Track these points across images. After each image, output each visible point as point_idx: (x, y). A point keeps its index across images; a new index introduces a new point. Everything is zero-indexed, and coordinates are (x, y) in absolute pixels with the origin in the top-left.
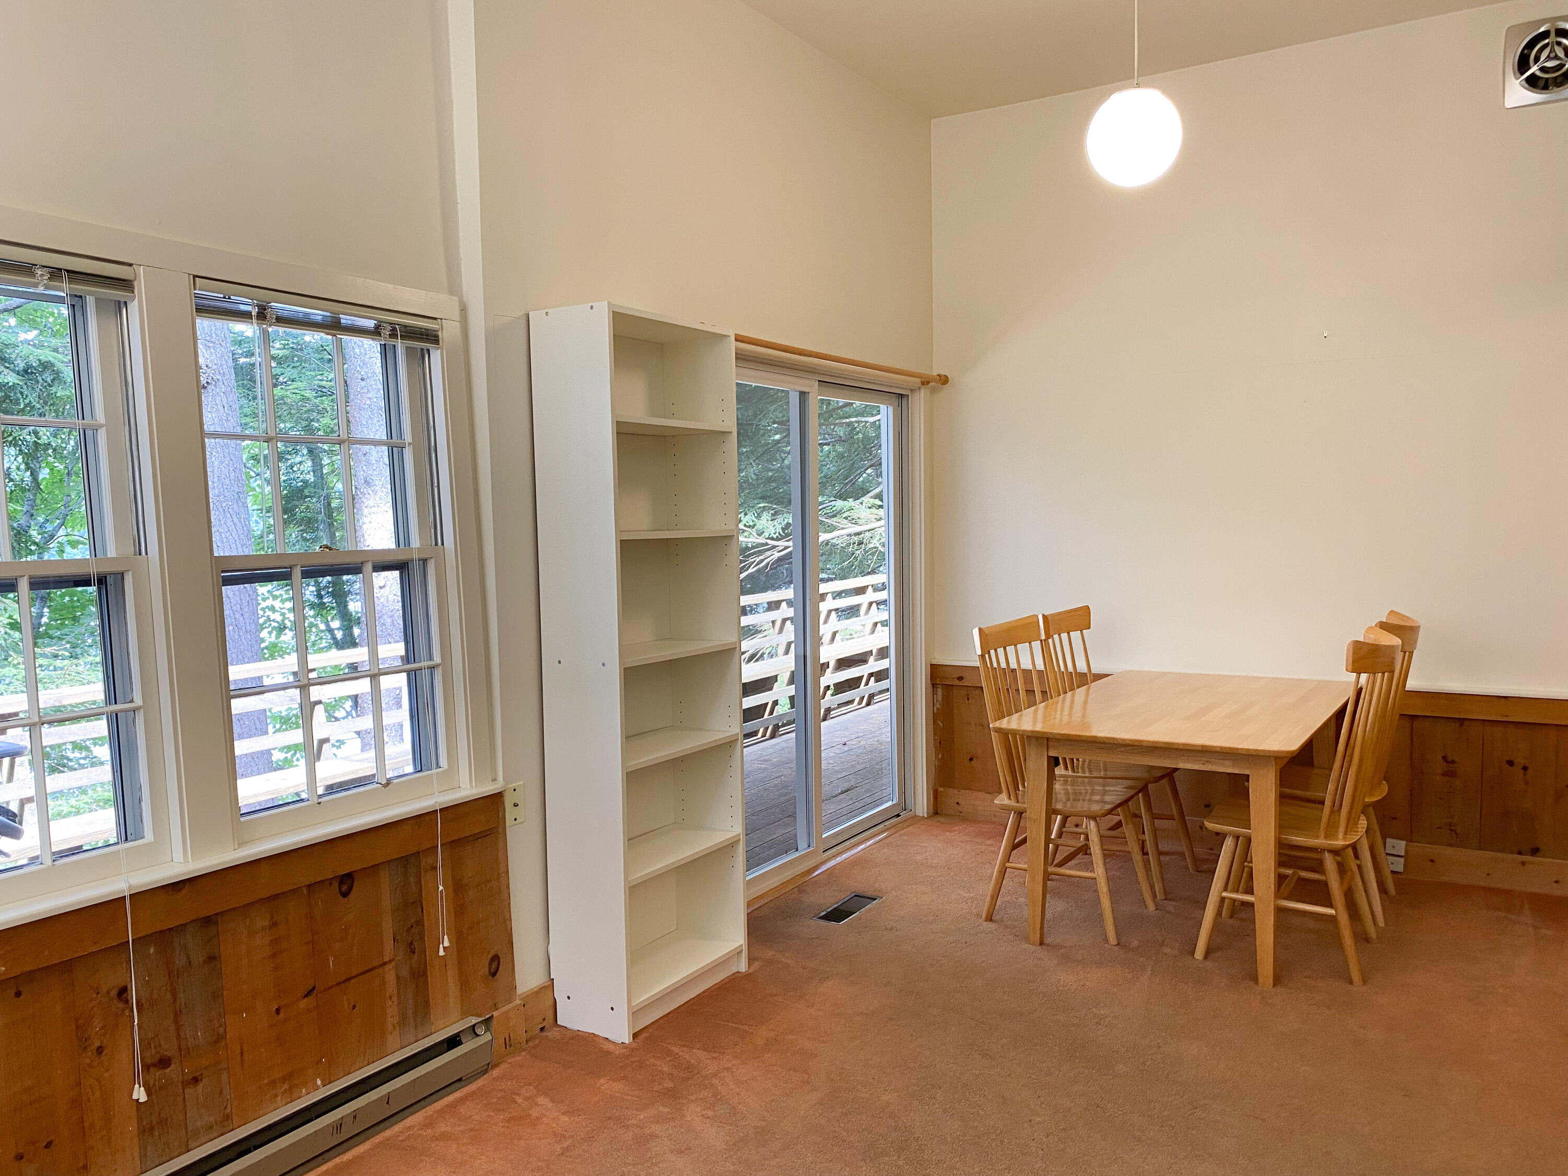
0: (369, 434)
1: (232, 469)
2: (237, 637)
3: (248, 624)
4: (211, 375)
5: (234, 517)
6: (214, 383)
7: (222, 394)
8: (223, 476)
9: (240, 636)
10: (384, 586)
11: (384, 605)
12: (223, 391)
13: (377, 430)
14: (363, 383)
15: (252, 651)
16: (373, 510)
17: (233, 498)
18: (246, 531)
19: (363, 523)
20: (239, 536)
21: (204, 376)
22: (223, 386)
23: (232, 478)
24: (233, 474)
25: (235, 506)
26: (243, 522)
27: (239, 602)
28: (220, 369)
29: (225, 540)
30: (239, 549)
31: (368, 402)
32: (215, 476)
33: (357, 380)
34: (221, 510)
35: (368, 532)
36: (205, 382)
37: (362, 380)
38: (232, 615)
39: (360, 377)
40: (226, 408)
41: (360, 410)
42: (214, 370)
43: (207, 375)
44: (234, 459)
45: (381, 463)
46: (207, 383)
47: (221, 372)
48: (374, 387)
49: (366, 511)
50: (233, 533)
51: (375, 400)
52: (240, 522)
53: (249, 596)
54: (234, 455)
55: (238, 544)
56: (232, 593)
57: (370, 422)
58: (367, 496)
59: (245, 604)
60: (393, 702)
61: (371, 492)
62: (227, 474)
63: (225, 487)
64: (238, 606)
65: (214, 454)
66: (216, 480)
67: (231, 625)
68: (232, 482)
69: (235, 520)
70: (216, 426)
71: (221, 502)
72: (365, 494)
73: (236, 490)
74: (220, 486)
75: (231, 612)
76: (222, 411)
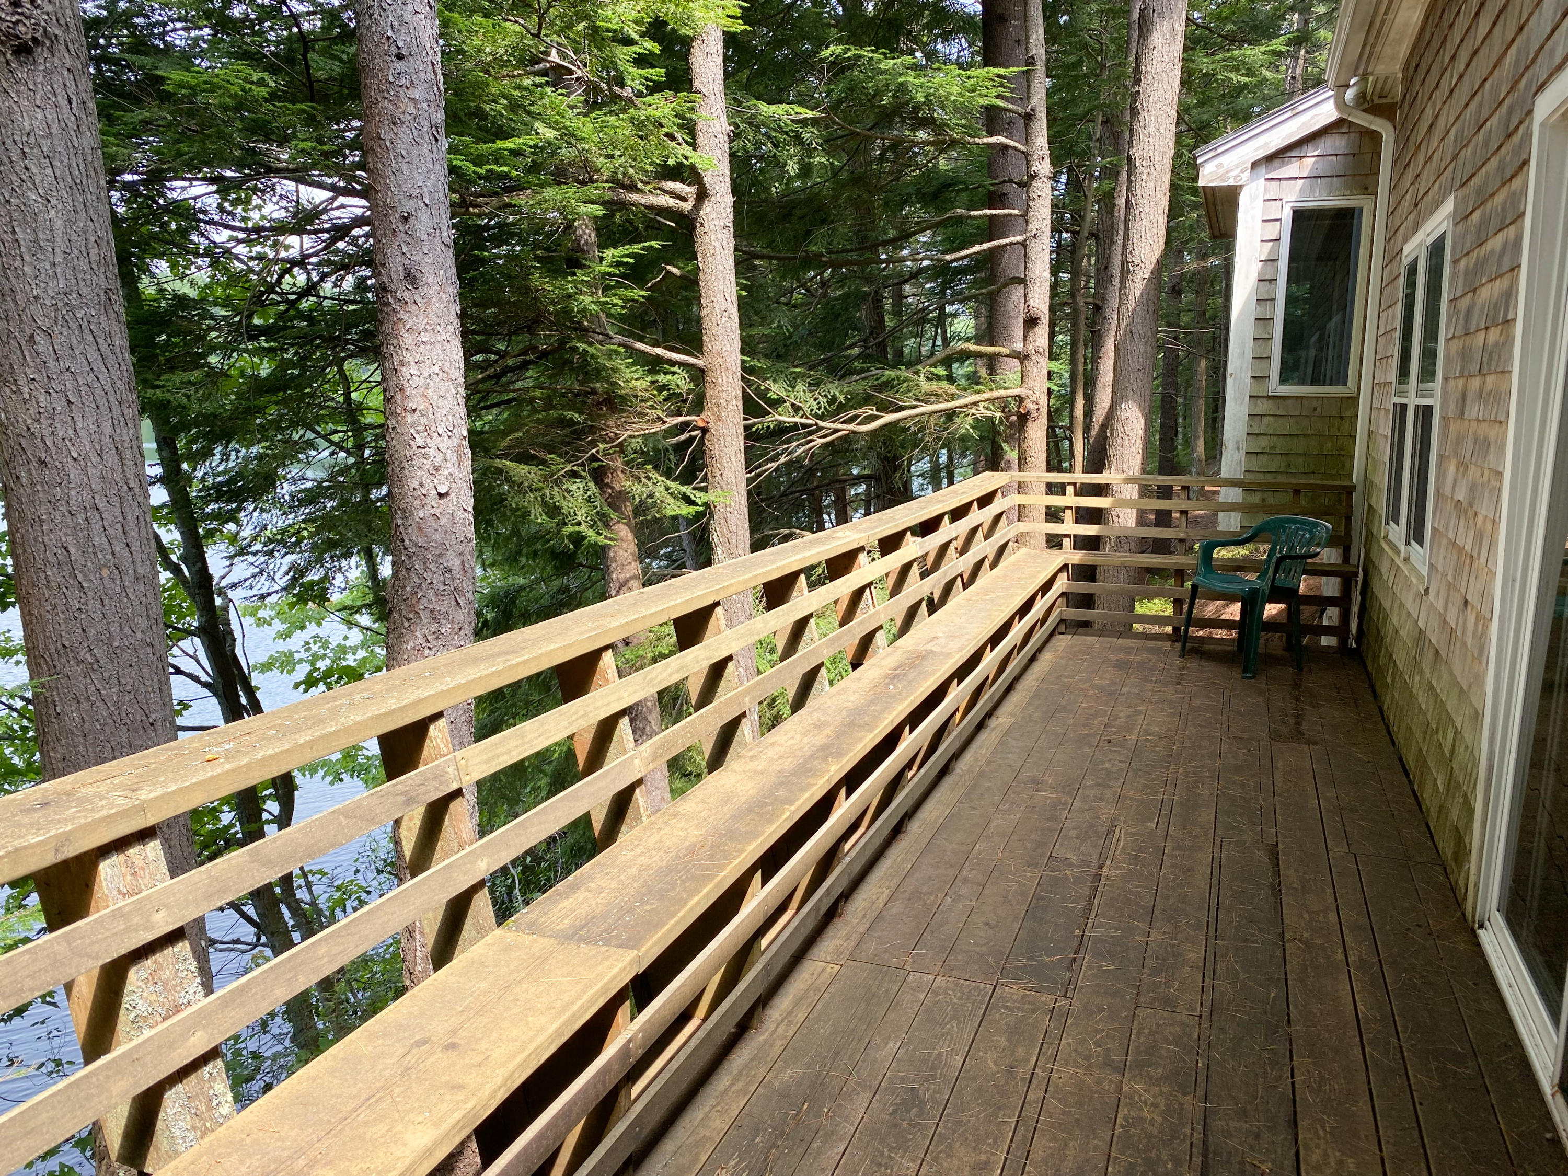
0: (413, 178)
1: (92, 239)
2: (118, 590)
3: (139, 564)
4: (43, 23)
5: (101, 341)
6: (48, 43)
7: (66, 73)
8: (76, 252)
9: (124, 588)
10: (447, 494)
11: (446, 532)
12: (67, 65)
13: (429, 171)
14: (400, 66)
15: (148, 616)
16: (425, 337)
17: (96, 300)
18: (125, 373)
19: (402, 364)
20: (113, 384)
21: (28, 24)
22: (66, 55)
23: (94, 257)
24: (96, 251)
25: (103, 318)
26: (119, 354)
27: (121, 518)
28: (59, 15)
29: (84, 389)
30: (114, 409)
31: (411, 109)
32: (57, 250)
33: (387, 58)
34: (74, 326)
35: (415, 382)
36: (29, 36)
37: (400, 57)
38: (106, 546)
39: (394, 50)
40: (74, 105)
41: (395, 124)
42: (48, 14)
43: (33, 21)
44: (95, 218)
45: (437, 241)
46: (34, 39)
47: (62, 22)
48: (422, 75)
49: (408, 340)
50: (100, 377)
51: (425, 105)
52: (114, 353)
53: (139, 506)
54: (96, 209)
55: (112, 399)
56: (105, 499)
57: (415, 151)
58: (411, 307)
59: (132, 523)
60: (463, 719)
61: (419, 300)
62: (84, 249)
63: (79, 276)
64: (119, 525)
65: (54, 202)
66: (59, 259)
67: (105, 566)
68: (95, 266)
69: (102, 348)
70: (56, 142)
71: (73, 308)
72: (406, 303)
73: (104, 285)
74: (69, 274)
75: (104, 539)
76: (66, 109)
